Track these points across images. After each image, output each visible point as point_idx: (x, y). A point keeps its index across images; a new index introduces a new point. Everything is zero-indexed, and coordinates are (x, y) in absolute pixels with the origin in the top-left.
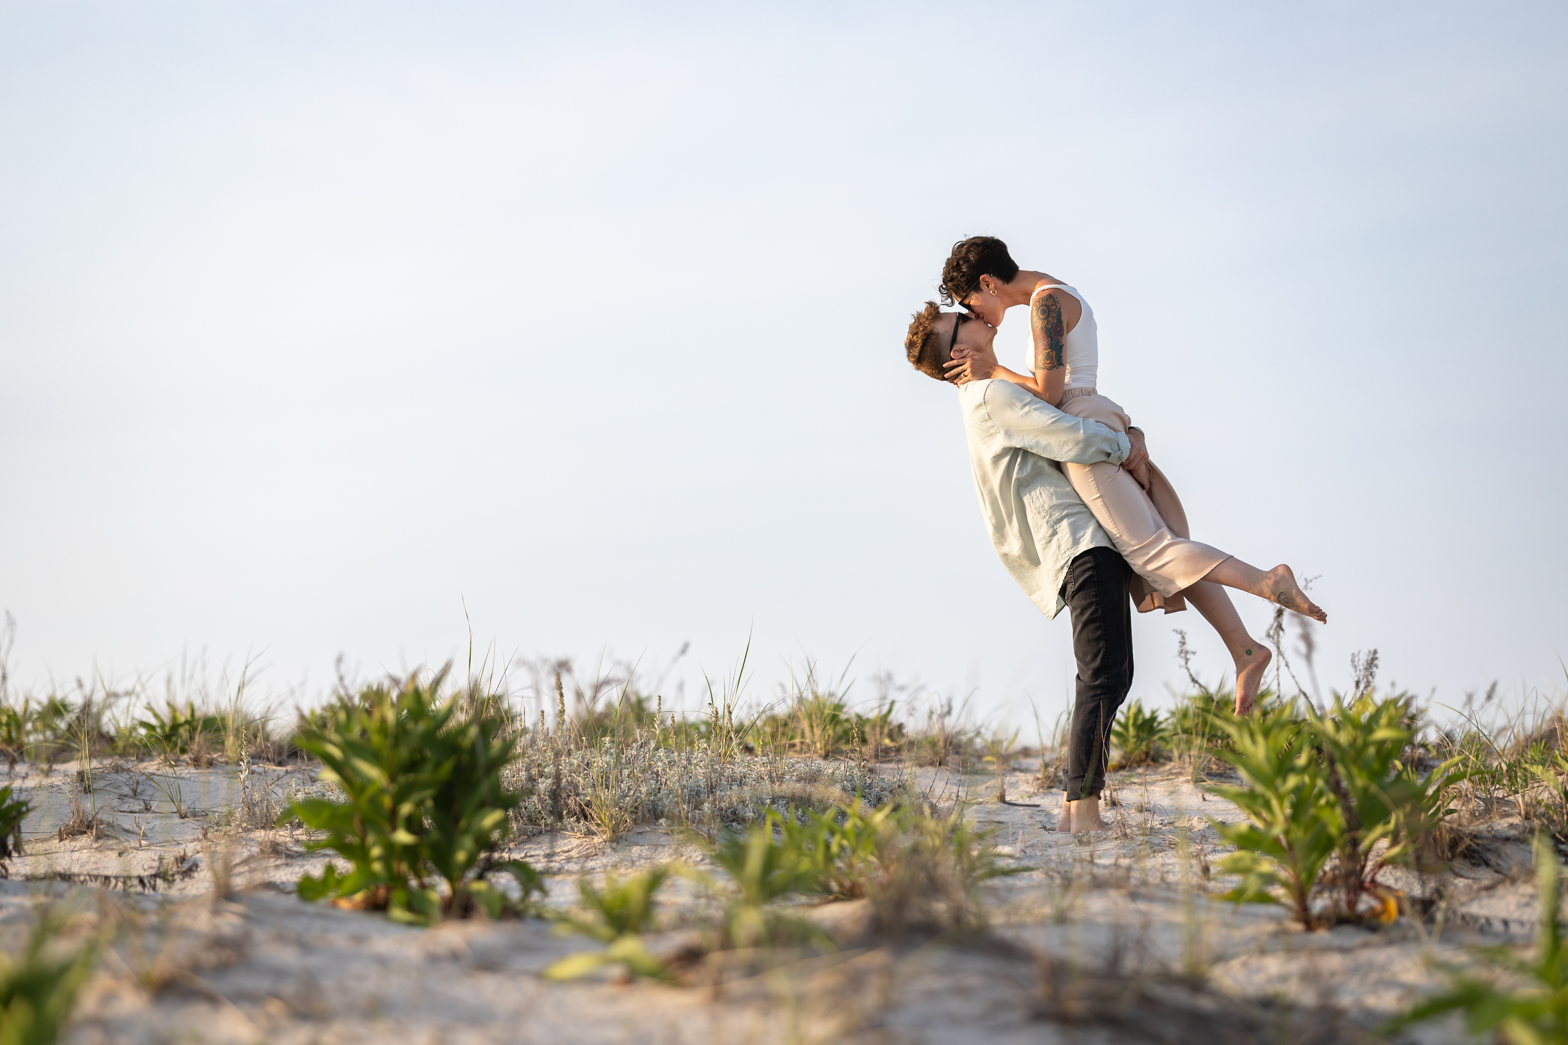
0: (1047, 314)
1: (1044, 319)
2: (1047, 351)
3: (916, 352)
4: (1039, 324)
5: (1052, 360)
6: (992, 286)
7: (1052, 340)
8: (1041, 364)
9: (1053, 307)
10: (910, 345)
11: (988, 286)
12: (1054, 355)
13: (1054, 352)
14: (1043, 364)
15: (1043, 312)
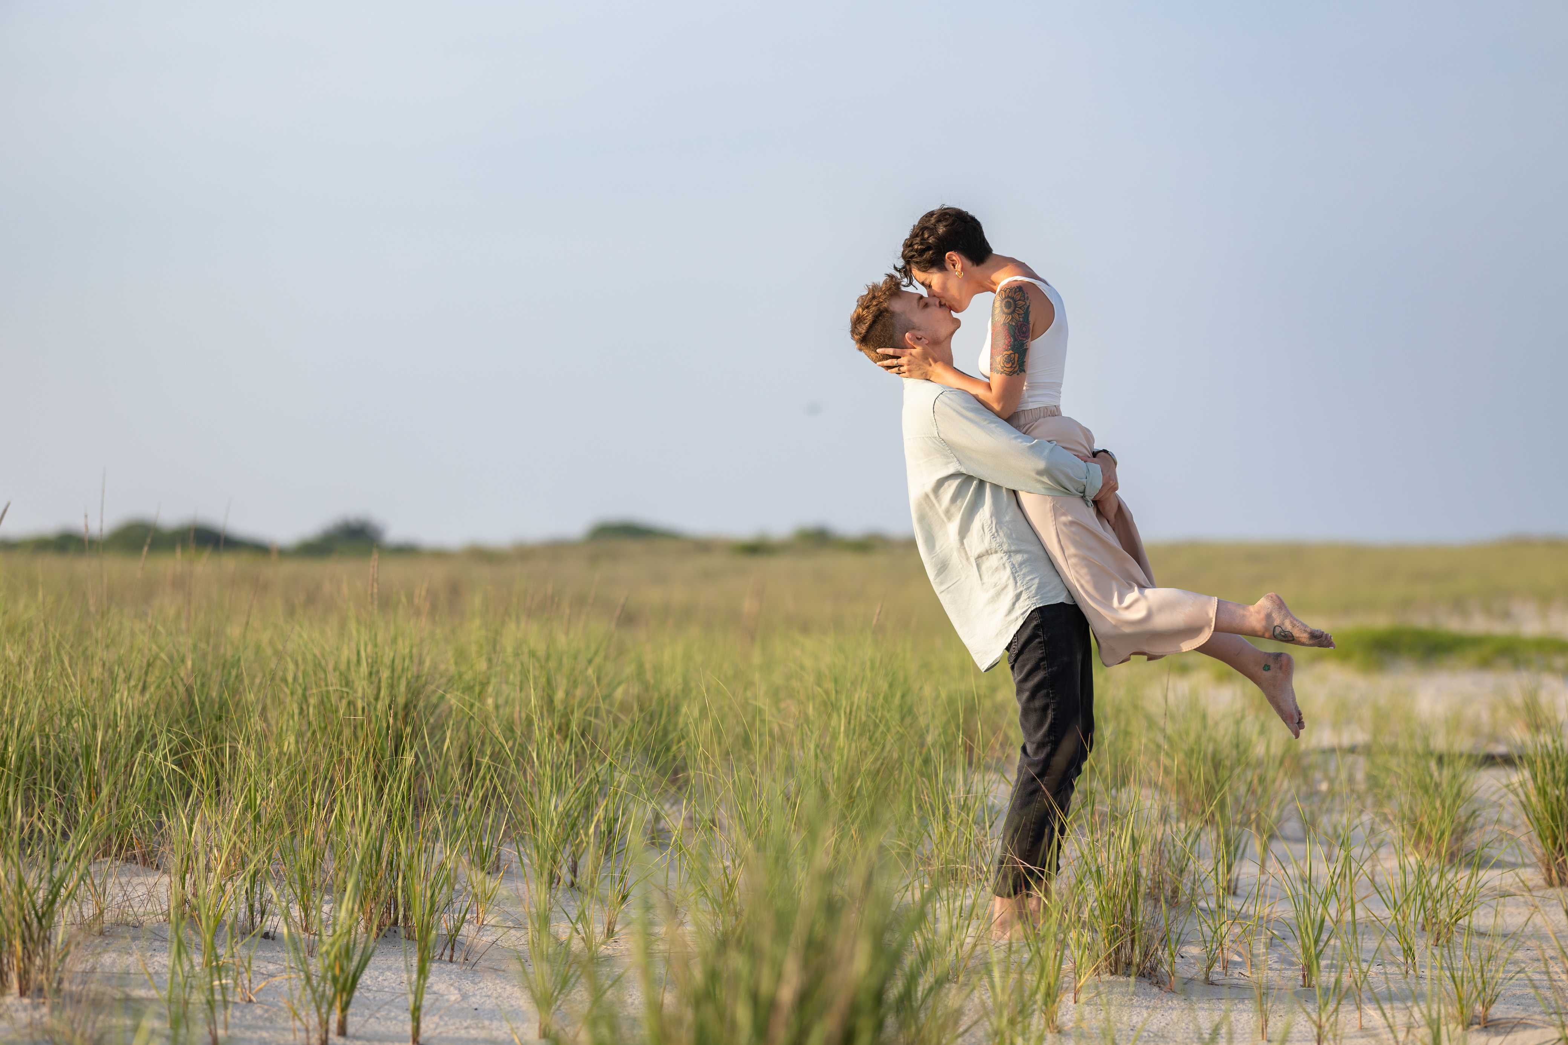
0: (1012, 308)
1: (1009, 314)
2: (1009, 353)
3: (863, 329)
4: (1001, 318)
5: (1013, 364)
6: (959, 266)
7: (1015, 340)
8: (999, 367)
9: (1020, 302)
10: (857, 321)
11: (954, 265)
12: (1016, 359)
13: (1017, 355)
14: (1002, 368)
15: (1008, 305)
